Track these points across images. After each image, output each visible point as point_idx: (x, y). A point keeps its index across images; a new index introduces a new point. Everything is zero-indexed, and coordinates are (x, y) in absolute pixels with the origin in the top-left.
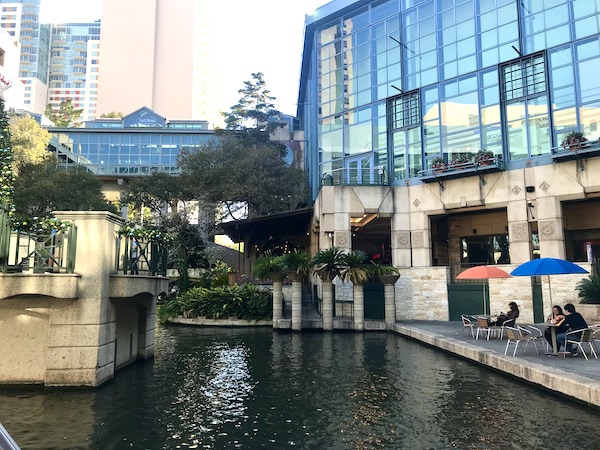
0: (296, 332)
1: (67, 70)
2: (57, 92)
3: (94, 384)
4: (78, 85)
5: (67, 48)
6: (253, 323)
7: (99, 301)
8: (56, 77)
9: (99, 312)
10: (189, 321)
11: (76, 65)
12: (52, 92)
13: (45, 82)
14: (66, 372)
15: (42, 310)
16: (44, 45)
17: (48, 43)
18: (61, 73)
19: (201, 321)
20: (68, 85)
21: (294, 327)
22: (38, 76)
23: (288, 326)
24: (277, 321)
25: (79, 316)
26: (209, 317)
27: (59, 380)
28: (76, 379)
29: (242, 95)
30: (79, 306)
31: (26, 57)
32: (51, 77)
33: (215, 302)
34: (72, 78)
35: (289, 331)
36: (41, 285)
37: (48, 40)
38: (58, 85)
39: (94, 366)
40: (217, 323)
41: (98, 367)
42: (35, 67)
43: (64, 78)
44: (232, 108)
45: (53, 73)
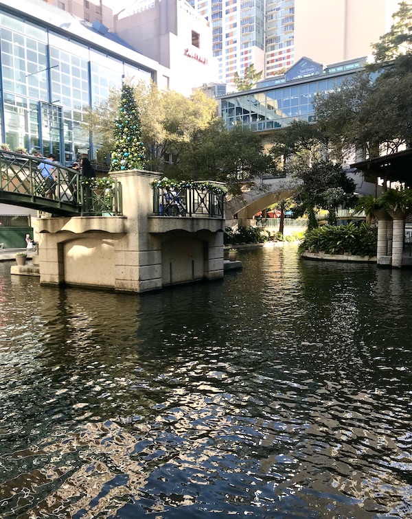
0: (396, 268)
1: (279, 31)
2: (272, 55)
3: (138, 291)
4: (289, 43)
5: (278, 9)
6: (366, 259)
7: (137, 235)
8: (271, 41)
9: (138, 243)
10: (312, 255)
11: (287, 23)
12: (268, 56)
13: (262, 49)
14: (124, 282)
15: (110, 241)
16: (260, 12)
17: (262, 10)
18: (274, 35)
19: (322, 255)
20: (281, 46)
21: (394, 264)
22: (256, 43)
23: (388, 263)
24: (379, 258)
25: (128, 245)
26: (327, 252)
27: (121, 286)
28: (129, 287)
29: (398, 19)
30: (127, 238)
31: (246, 28)
32: (267, 42)
33: (331, 239)
34: (284, 38)
35: (389, 267)
36: (100, 224)
37: (263, 6)
38: (273, 48)
39: (138, 279)
40: (334, 258)
41: (140, 280)
42: (253, 36)
43: (277, 39)
44: (381, 38)
45: (268, 37)
